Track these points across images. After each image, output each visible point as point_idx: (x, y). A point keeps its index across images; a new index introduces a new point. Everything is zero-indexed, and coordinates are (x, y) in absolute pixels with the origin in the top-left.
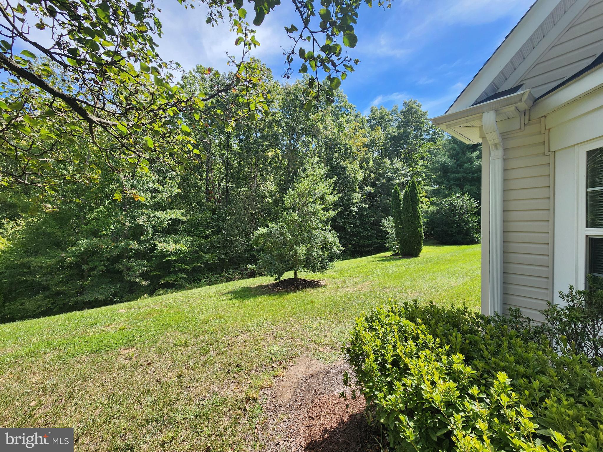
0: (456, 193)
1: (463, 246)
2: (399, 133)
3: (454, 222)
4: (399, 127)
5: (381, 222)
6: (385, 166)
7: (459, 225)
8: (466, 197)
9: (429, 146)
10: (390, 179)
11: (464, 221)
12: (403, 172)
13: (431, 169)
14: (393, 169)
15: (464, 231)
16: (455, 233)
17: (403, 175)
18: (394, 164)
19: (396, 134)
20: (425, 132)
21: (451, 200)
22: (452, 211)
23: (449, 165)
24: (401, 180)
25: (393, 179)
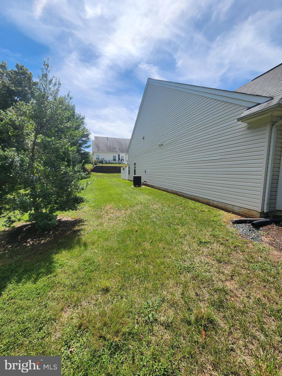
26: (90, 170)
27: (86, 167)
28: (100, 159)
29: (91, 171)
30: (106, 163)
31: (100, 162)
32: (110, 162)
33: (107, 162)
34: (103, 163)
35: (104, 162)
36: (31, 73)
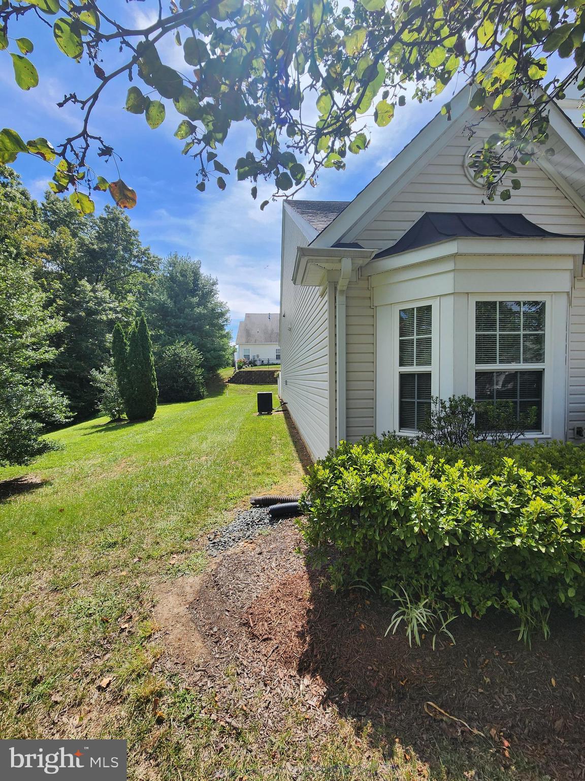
0: (179, 342)
1: (191, 403)
2: (101, 249)
3: (180, 376)
4: (99, 238)
5: (91, 375)
6: (84, 291)
7: (185, 379)
8: (190, 347)
9: (140, 277)
10: (91, 312)
11: (190, 374)
12: (111, 305)
13: (147, 308)
14: (96, 298)
15: (191, 385)
16: (181, 388)
17: (111, 309)
18: (96, 291)
19: (95, 247)
20: (135, 257)
21: (175, 349)
22: (177, 362)
23: (168, 307)
24: (110, 317)
25: (97, 312)
26: (227, 380)
27: (222, 374)
28: (251, 358)
29: (229, 382)
30: (263, 364)
31: (250, 363)
32: (271, 362)
33: (265, 362)
34: (256, 365)
35: (258, 363)
36: (126, 218)
